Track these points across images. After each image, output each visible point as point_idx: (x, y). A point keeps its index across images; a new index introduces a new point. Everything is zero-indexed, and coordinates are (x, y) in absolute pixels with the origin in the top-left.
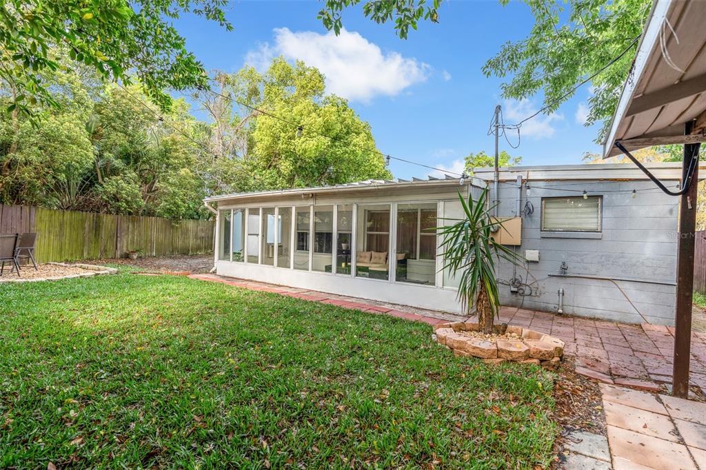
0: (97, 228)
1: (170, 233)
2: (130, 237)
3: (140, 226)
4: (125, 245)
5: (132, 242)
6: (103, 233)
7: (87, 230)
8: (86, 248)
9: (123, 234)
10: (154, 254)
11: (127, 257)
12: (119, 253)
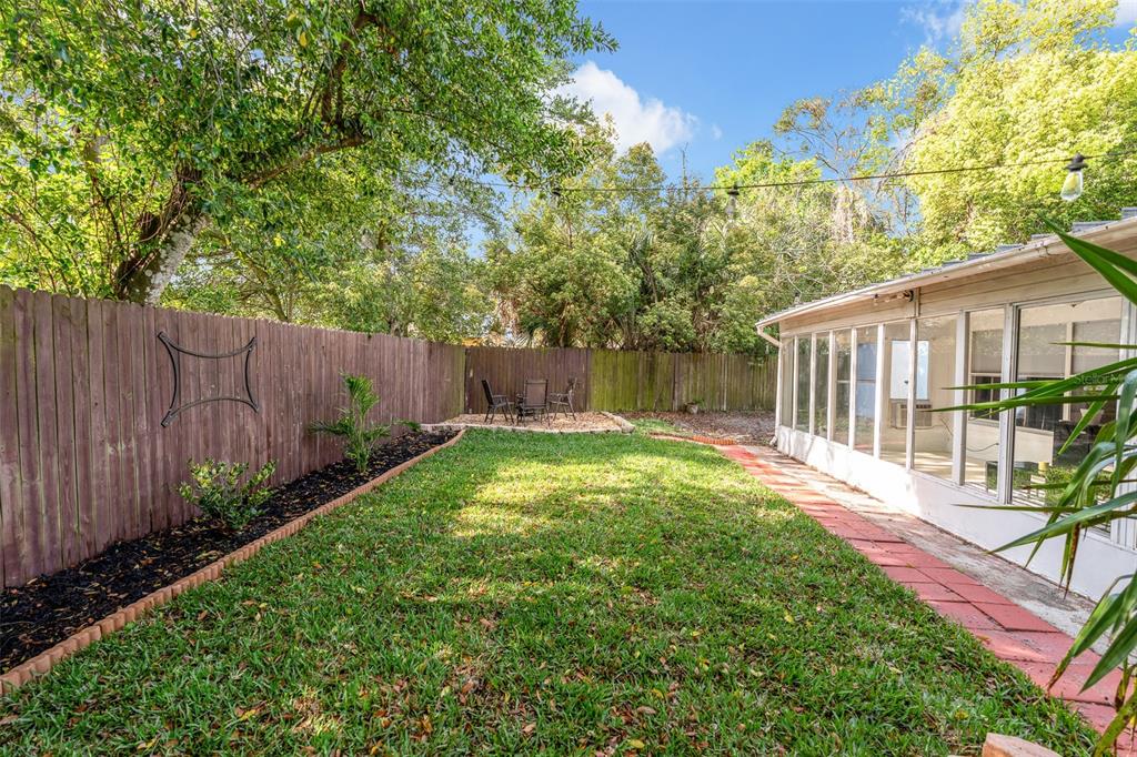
0: (651, 369)
1: (749, 377)
2: (691, 382)
3: (704, 367)
4: (684, 393)
5: (694, 391)
6: (659, 377)
7: (640, 374)
8: (639, 396)
9: (682, 378)
10: (725, 407)
11: (684, 410)
12: (676, 404)
